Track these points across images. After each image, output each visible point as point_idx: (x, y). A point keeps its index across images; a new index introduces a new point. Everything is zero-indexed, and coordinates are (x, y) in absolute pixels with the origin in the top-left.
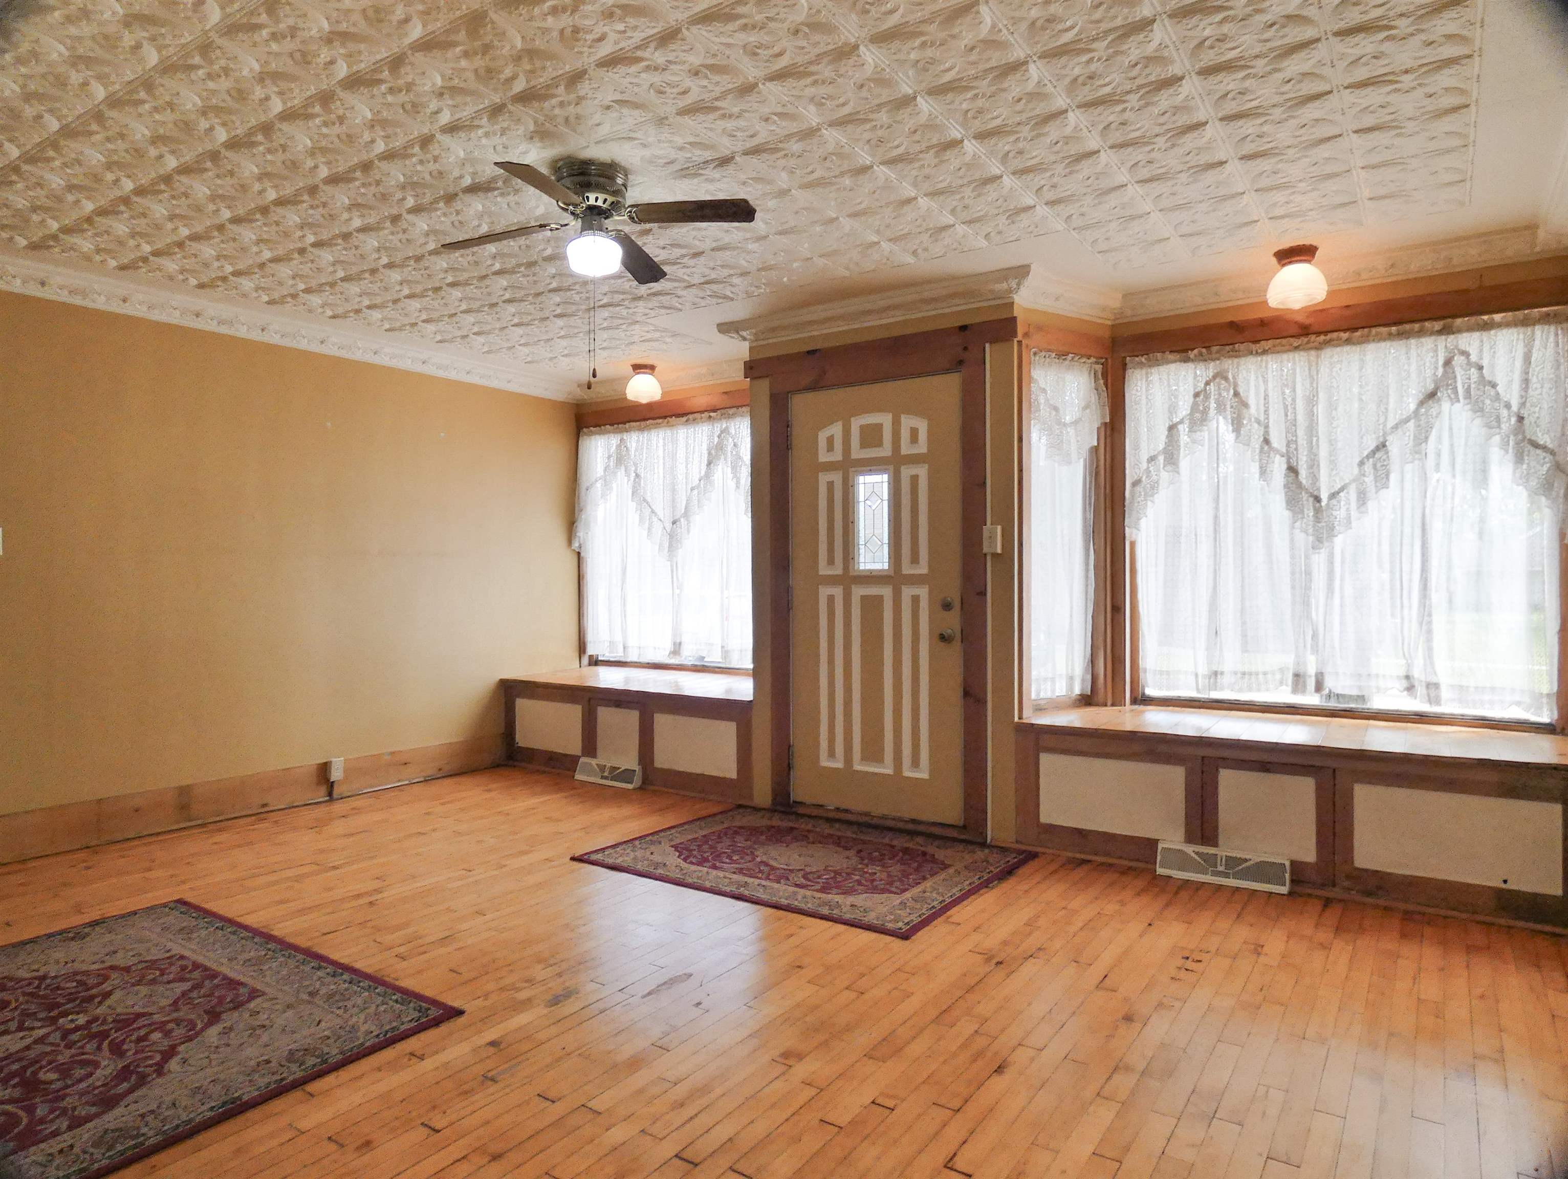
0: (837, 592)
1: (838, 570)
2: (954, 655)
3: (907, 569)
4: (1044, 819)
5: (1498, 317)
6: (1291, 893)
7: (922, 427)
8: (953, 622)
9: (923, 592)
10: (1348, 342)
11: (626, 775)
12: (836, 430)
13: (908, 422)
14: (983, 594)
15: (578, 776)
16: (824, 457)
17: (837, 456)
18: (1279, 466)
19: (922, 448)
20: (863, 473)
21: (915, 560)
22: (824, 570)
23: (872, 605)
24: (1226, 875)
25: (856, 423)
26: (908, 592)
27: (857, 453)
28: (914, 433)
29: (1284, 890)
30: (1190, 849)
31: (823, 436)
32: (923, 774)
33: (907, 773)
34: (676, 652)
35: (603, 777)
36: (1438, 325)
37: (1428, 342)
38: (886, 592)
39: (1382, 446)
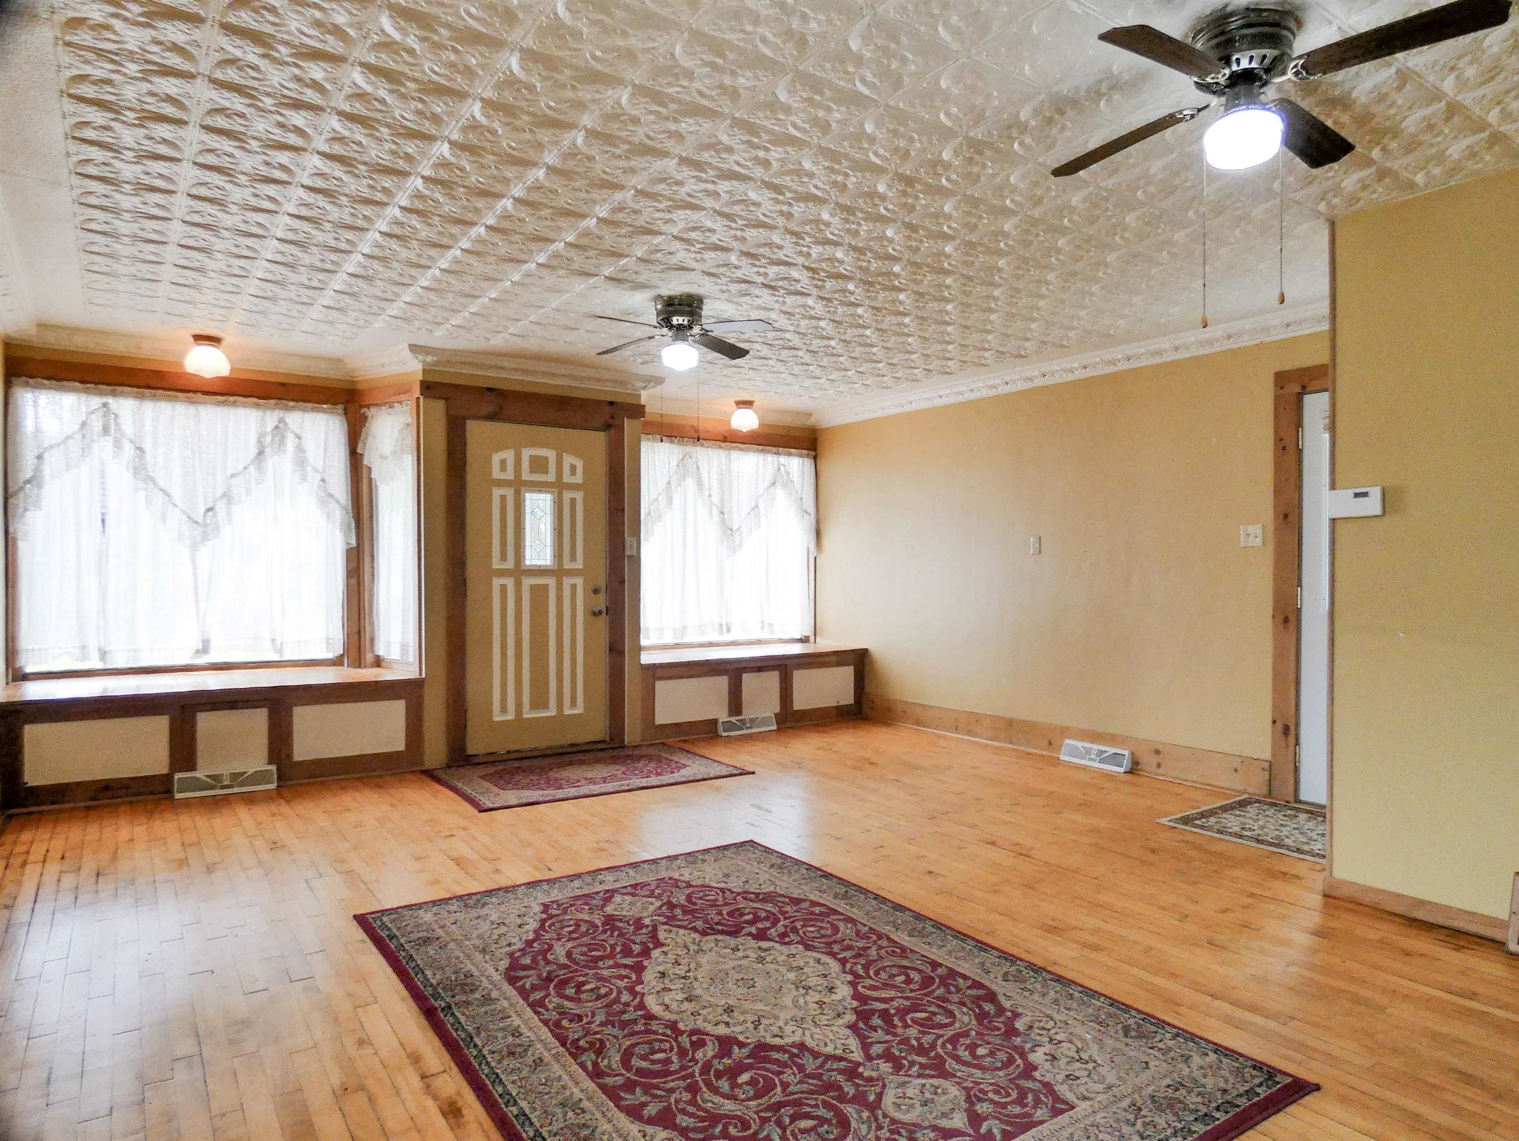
0: (510, 582)
1: (510, 564)
2: (603, 622)
3: (567, 565)
4: (658, 722)
5: (792, 450)
6: (778, 729)
7: (579, 464)
8: (601, 601)
9: (579, 582)
10: (742, 450)
11: (258, 777)
12: (509, 455)
13: (568, 460)
14: (623, 582)
15: (178, 796)
16: (497, 474)
17: (509, 475)
18: (715, 511)
19: (578, 479)
20: (530, 491)
21: (573, 558)
22: (496, 564)
23: (540, 593)
24: (751, 728)
25: (527, 453)
26: (567, 582)
27: (526, 476)
28: (573, 469)
29: (775, 727)
30: (733, 719)
31: (496, 458)
32: (579, 710)
33: (568, 711)
34: (205, 649)
35: (223, 787)
36: (774, 449)
37: (770, 458)
38: (551, 582)
39: (757, 506)
